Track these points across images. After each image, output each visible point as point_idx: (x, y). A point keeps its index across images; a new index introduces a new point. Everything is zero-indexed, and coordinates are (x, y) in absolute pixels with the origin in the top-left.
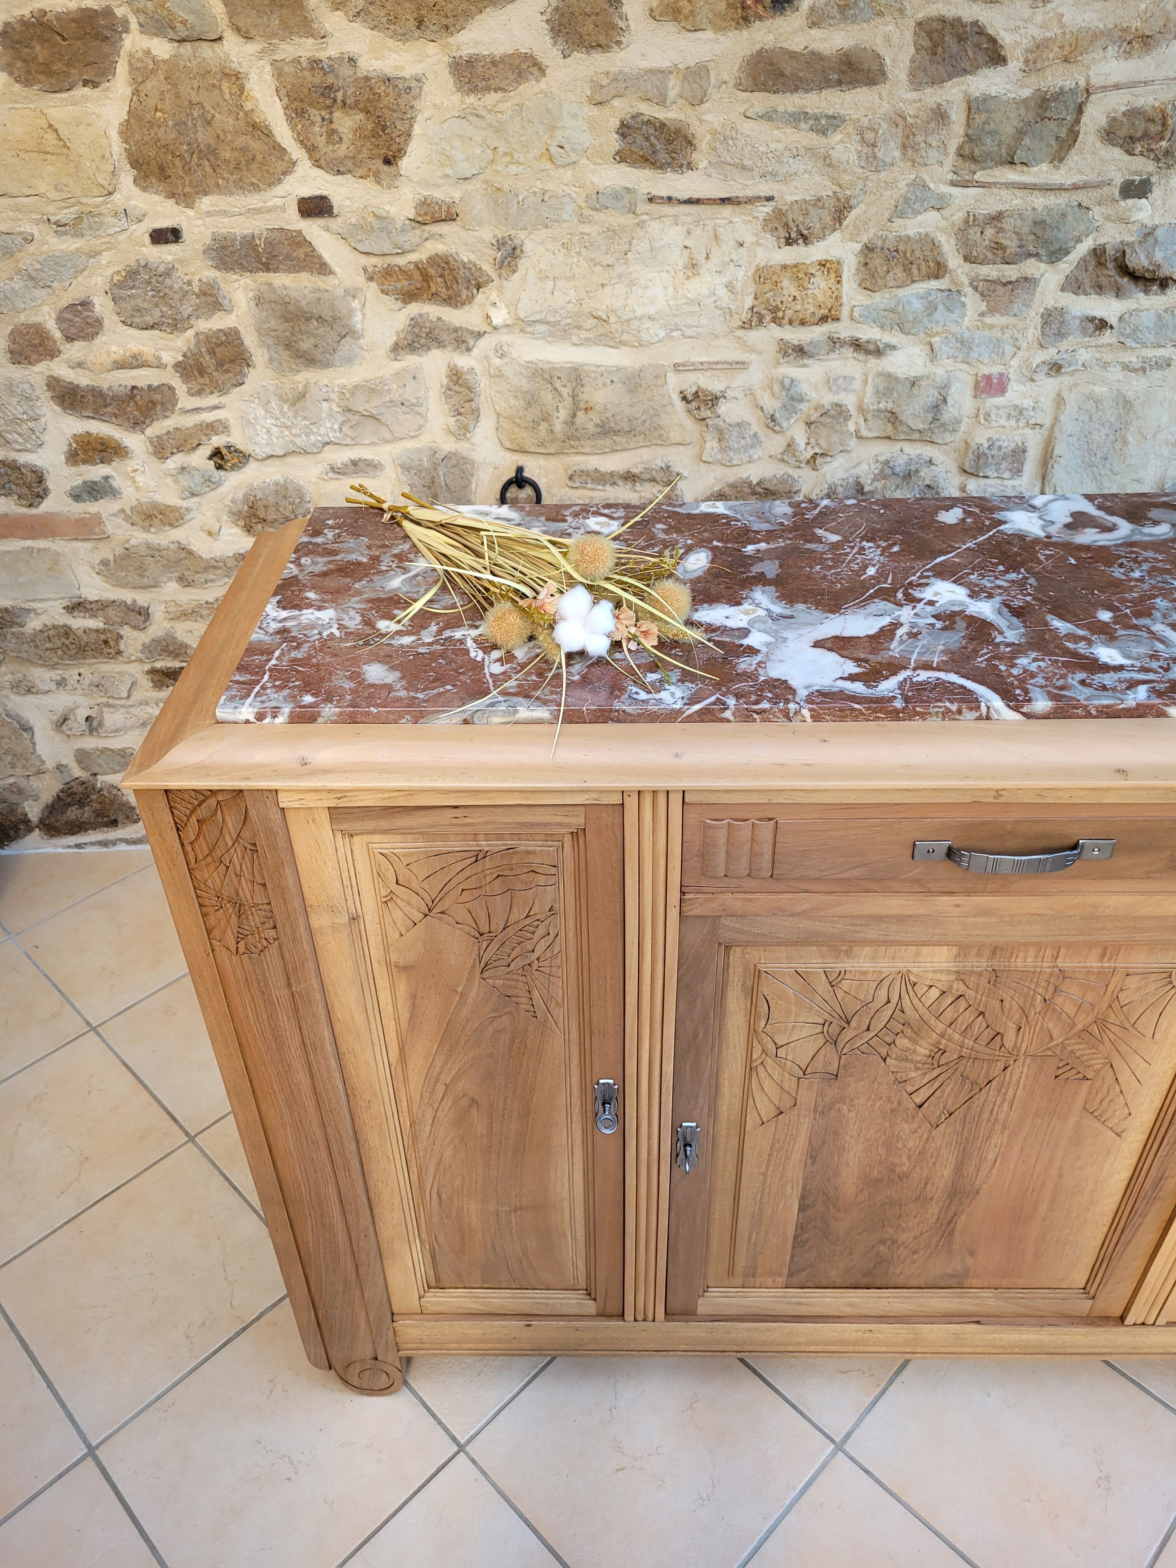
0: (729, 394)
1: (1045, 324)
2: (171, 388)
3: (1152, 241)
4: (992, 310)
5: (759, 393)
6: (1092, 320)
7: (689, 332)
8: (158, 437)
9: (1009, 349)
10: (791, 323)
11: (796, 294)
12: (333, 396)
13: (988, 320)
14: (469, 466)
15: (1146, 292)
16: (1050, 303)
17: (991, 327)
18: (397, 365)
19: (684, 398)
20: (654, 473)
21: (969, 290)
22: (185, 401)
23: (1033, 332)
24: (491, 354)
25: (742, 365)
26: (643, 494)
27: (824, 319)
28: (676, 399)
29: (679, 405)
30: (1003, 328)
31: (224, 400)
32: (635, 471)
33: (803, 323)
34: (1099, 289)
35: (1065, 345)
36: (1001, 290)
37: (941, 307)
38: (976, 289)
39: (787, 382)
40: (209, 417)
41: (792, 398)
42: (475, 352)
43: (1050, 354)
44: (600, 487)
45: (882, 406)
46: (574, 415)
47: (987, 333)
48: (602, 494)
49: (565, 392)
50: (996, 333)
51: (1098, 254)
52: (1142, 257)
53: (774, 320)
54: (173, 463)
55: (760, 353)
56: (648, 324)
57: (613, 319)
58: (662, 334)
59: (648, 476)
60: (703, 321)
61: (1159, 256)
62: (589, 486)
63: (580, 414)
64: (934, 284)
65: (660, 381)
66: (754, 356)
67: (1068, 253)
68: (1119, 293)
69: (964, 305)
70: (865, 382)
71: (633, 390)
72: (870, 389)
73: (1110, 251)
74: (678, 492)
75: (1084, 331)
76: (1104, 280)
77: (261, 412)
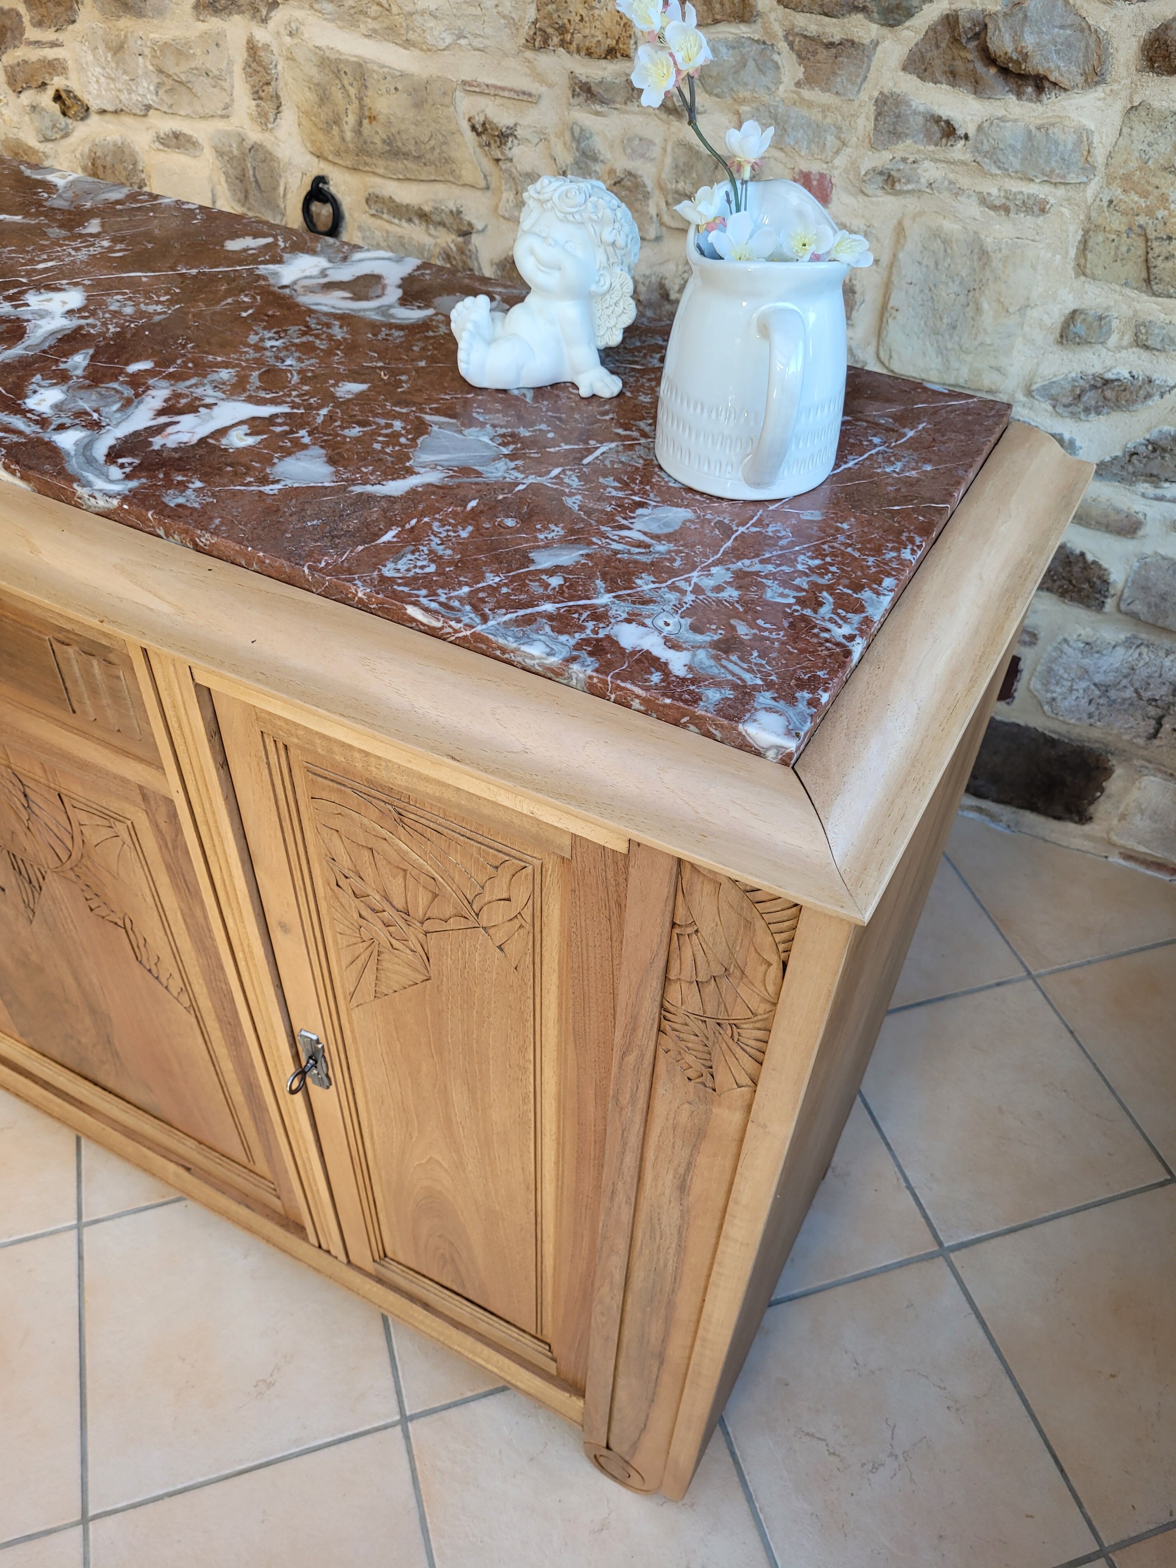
0: (519, 132)
1: (879, 114)
2: (18, 14)
3: (1021, 15)
4: (809, 80)
5: (553, 139)
6: (937, 120)
7: (477, 43)
8: (12, 67)
9: (831, 141)
10: (578, 51)
11: (583, 12)
12: (147, 51)
13: (806, 93)
14: (276, 165)
15: (1019, 95)
16: (888, 86)
17: (810, 105)
18: (202, 27)
19: (473, 128)
20: (443, 215)
21: (783, 46)
22: (30, 31)
23: (864, 123)
24: (283, 31)
25: (526, 97)
26: (439, 241)
27: (611, 53)
28: (465, 126)
29: (470, 135)
30: (825, 109)
31: (61, 37)
32: (427, 208)
33: (589, 54)
34: (953, 77)
35: (905, 148)
36: (823, 54)
37: (751, 64)
38: (791, 45)
39: (577, 130)
40: (50, 54)
41: (584, 153)
42: (271, 24)
43: (883, 158)
44: (396, 221)
45: (680, 186)
46: (360, 124)
47: (805, 112)
48: (398, 229)
49: (352, 91)
50: (816, 115)
51: (950, 21)
52: (1007, 38)
53: (563, 44)
54: (27, 97)
55: (551, 86)
56: (431, 23)
57: (395, 10)
58: (449, 40)
59: (438, 219)
60: (489, 31)
61: (1029, 41)
62: (385, 216)
63: (366, 122)
64: (743, 30)
65: (447, 100)
66: (544, 89)
67: (910, 15)
68: (978, 87)
69: (777, 67)
70: (664, 150)
71: (418, 105)
72: (669, 160)
73: (965, 23)
74: (472, 247)
75: (929, 137)
76: (960, 65)
77: (90, 57)
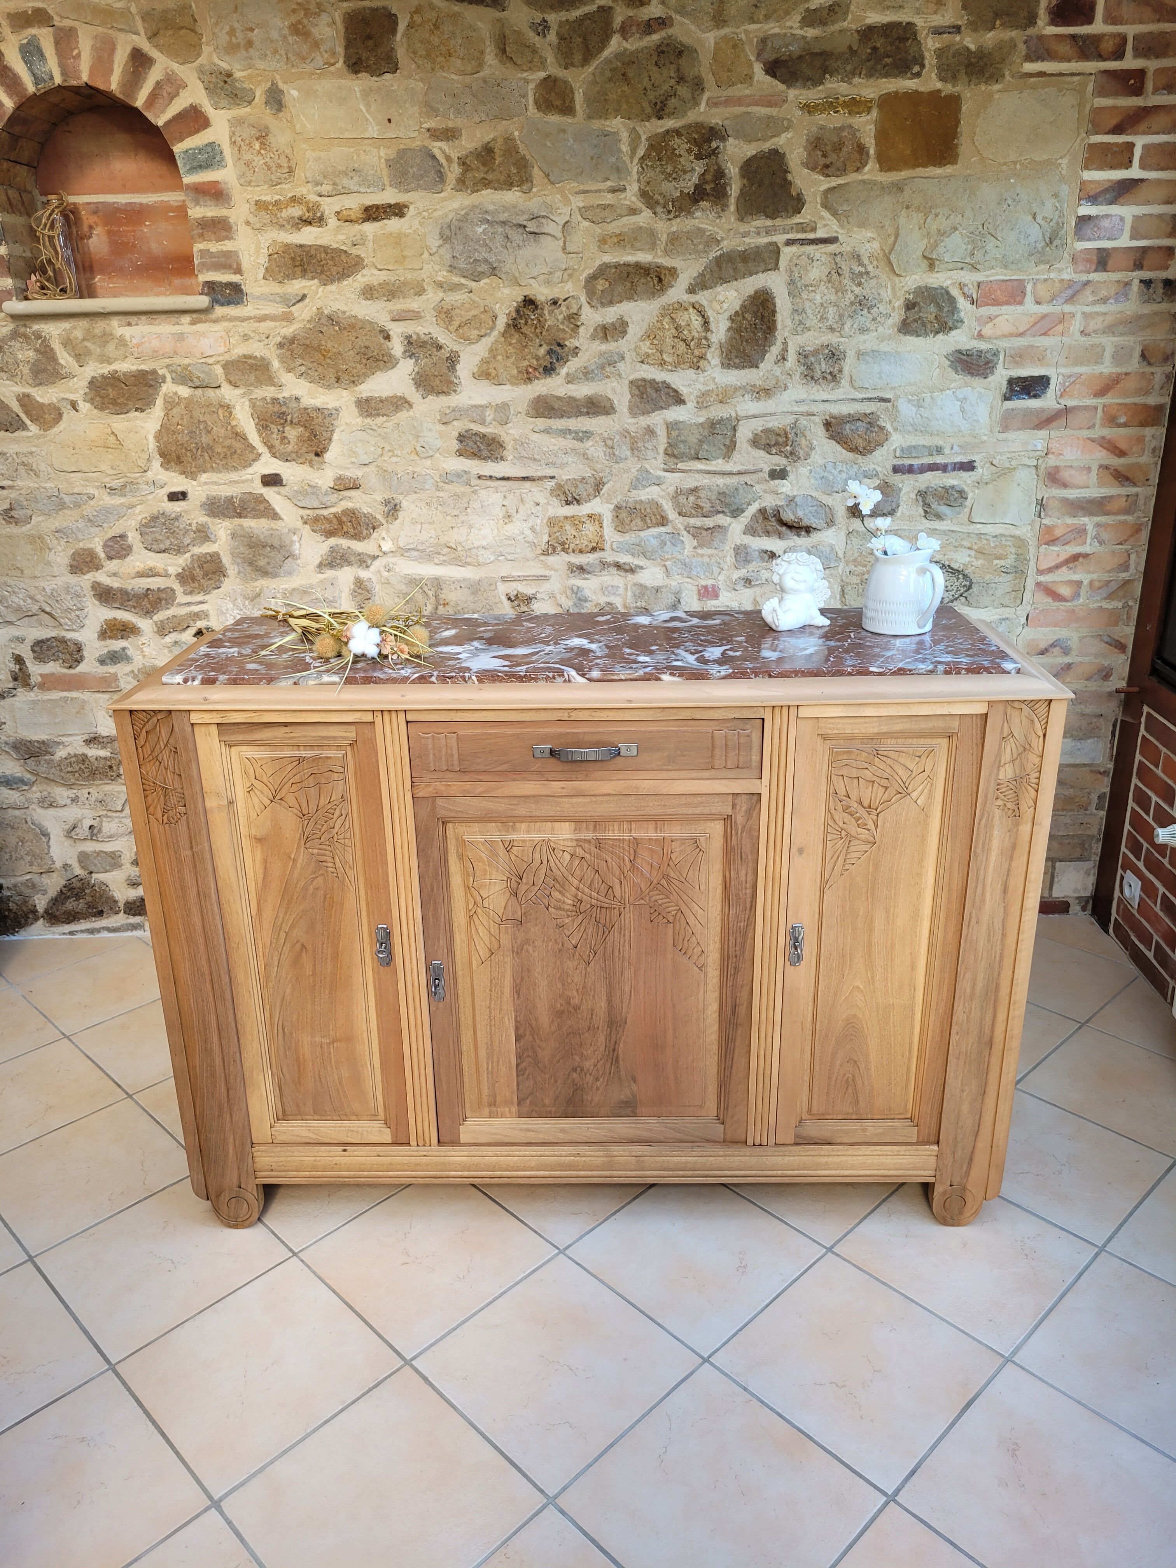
0: (538, 596)
1: (736, 554)
2: (173, 590)
3: (794, 505)
4: (701, 545)
5: (558, 596)
6: (766, 552)
7: (509, 557)
8: (162, 621)
9: (716, 570)
10: (574, 551)
11: (574, 533)
12: (278, 595)
13: (699, 551)
15: (799, 535)
16: (738, 542)
17: (702, 556)
18: (321, 576)
19: (509, 599)
21: (685, 533)
22: (181, 598)
23: (730, 559)
24: (382, 569)
25: (545, 578)
27: (594, 549)
28: (504, 599)
29: (506, 603)
30: (710, 556)
31: (207, 598)
33: (581, 552)
34: (768, 533)
35: (751, 567)
36: (705, 533)
37: (668, 543)
38: (689, 532)
39: (575, 589)
40: (196, 609)
41: (580, 599)
42: (372, 568)
43: (743, 573)
45: (638, 604)
46: (437, 608)
47: (700, 559)
49: (430, 593)
50: (706, 559)
51: (762, 512)
52: (790, 514)
53: (563, 550)
54: (169, 639)
55: (556, 570)
56: (483, 552)
57: (460, 548)
58: (492, 558)
60: (518, 550)
61: (800, 513)
63: (440, 607)
64: (662, 529)
65: (493, 587)
66: (552, 572)
67: (743, 512)
68: (780, 536)
69: (683, 542)
70: (626, 589)
71: (475, 593)
72: (629, 593)
73: (769, 511)
75: (762, 559)
76: (769, 528)
77: (230, 606)
